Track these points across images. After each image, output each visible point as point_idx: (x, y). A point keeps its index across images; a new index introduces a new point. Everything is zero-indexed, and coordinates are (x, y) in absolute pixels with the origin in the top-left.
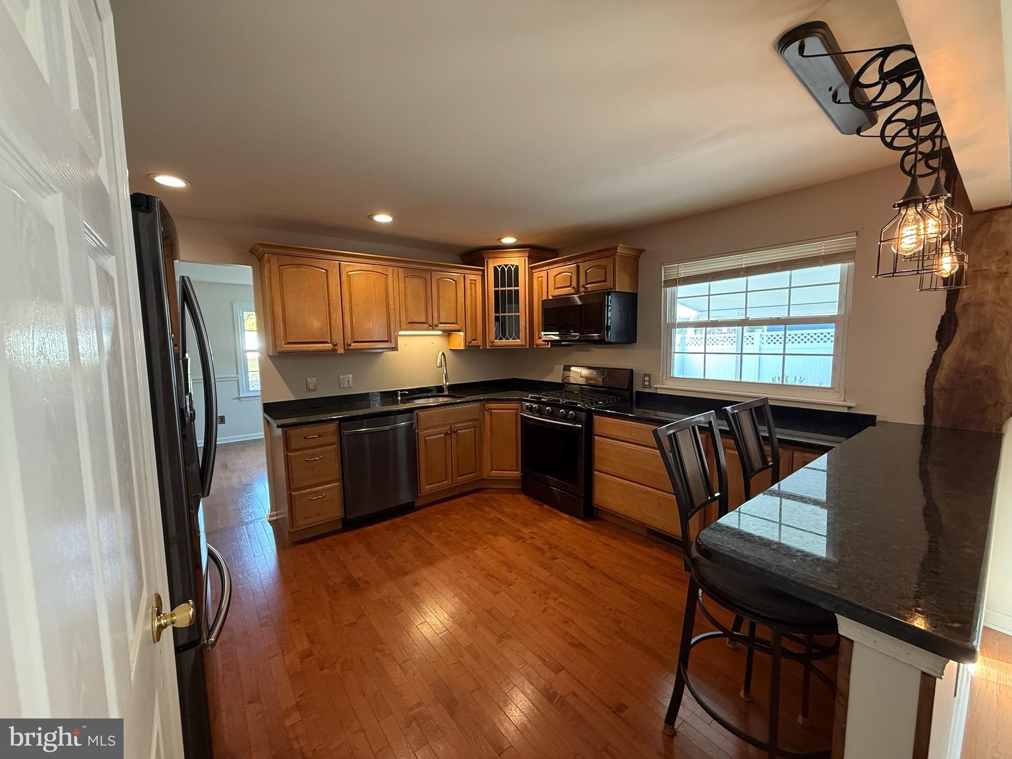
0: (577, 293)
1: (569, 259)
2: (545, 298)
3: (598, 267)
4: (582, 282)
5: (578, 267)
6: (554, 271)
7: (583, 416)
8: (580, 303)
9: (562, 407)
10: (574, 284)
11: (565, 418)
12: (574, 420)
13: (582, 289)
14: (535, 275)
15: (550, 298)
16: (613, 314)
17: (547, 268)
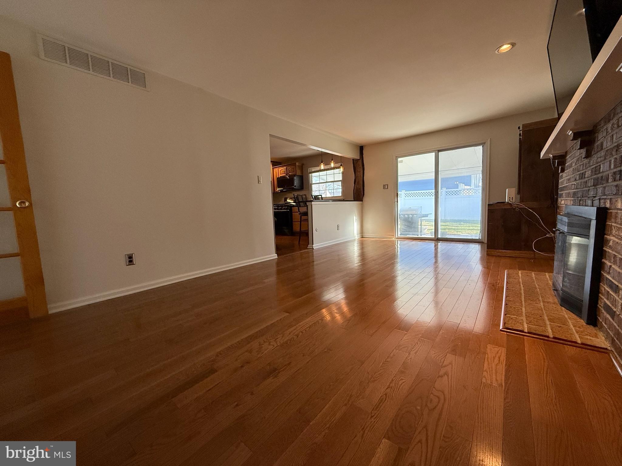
0: (287, 175)
1: (284, 166)
2: (278, 177)
3: (292, 168)
4: (288, 173)
5: (287, 168)
6: (280, 169)
7: (289, 208)
8: (288, 178)
9: (280, 206)
10: (286, 173)
11: (284, 209)
12: (287, 209)
13: (288, 174)
14: (275, 170)
15: (279, 177)
16: (296, 182)
17: (278, 168)
